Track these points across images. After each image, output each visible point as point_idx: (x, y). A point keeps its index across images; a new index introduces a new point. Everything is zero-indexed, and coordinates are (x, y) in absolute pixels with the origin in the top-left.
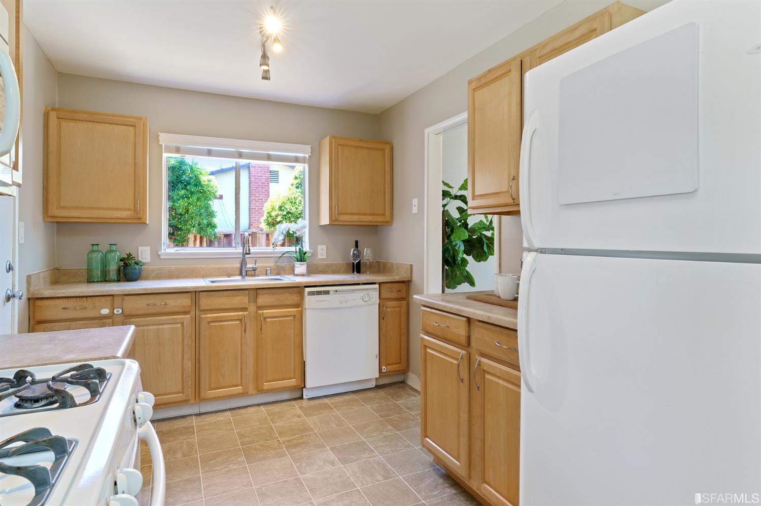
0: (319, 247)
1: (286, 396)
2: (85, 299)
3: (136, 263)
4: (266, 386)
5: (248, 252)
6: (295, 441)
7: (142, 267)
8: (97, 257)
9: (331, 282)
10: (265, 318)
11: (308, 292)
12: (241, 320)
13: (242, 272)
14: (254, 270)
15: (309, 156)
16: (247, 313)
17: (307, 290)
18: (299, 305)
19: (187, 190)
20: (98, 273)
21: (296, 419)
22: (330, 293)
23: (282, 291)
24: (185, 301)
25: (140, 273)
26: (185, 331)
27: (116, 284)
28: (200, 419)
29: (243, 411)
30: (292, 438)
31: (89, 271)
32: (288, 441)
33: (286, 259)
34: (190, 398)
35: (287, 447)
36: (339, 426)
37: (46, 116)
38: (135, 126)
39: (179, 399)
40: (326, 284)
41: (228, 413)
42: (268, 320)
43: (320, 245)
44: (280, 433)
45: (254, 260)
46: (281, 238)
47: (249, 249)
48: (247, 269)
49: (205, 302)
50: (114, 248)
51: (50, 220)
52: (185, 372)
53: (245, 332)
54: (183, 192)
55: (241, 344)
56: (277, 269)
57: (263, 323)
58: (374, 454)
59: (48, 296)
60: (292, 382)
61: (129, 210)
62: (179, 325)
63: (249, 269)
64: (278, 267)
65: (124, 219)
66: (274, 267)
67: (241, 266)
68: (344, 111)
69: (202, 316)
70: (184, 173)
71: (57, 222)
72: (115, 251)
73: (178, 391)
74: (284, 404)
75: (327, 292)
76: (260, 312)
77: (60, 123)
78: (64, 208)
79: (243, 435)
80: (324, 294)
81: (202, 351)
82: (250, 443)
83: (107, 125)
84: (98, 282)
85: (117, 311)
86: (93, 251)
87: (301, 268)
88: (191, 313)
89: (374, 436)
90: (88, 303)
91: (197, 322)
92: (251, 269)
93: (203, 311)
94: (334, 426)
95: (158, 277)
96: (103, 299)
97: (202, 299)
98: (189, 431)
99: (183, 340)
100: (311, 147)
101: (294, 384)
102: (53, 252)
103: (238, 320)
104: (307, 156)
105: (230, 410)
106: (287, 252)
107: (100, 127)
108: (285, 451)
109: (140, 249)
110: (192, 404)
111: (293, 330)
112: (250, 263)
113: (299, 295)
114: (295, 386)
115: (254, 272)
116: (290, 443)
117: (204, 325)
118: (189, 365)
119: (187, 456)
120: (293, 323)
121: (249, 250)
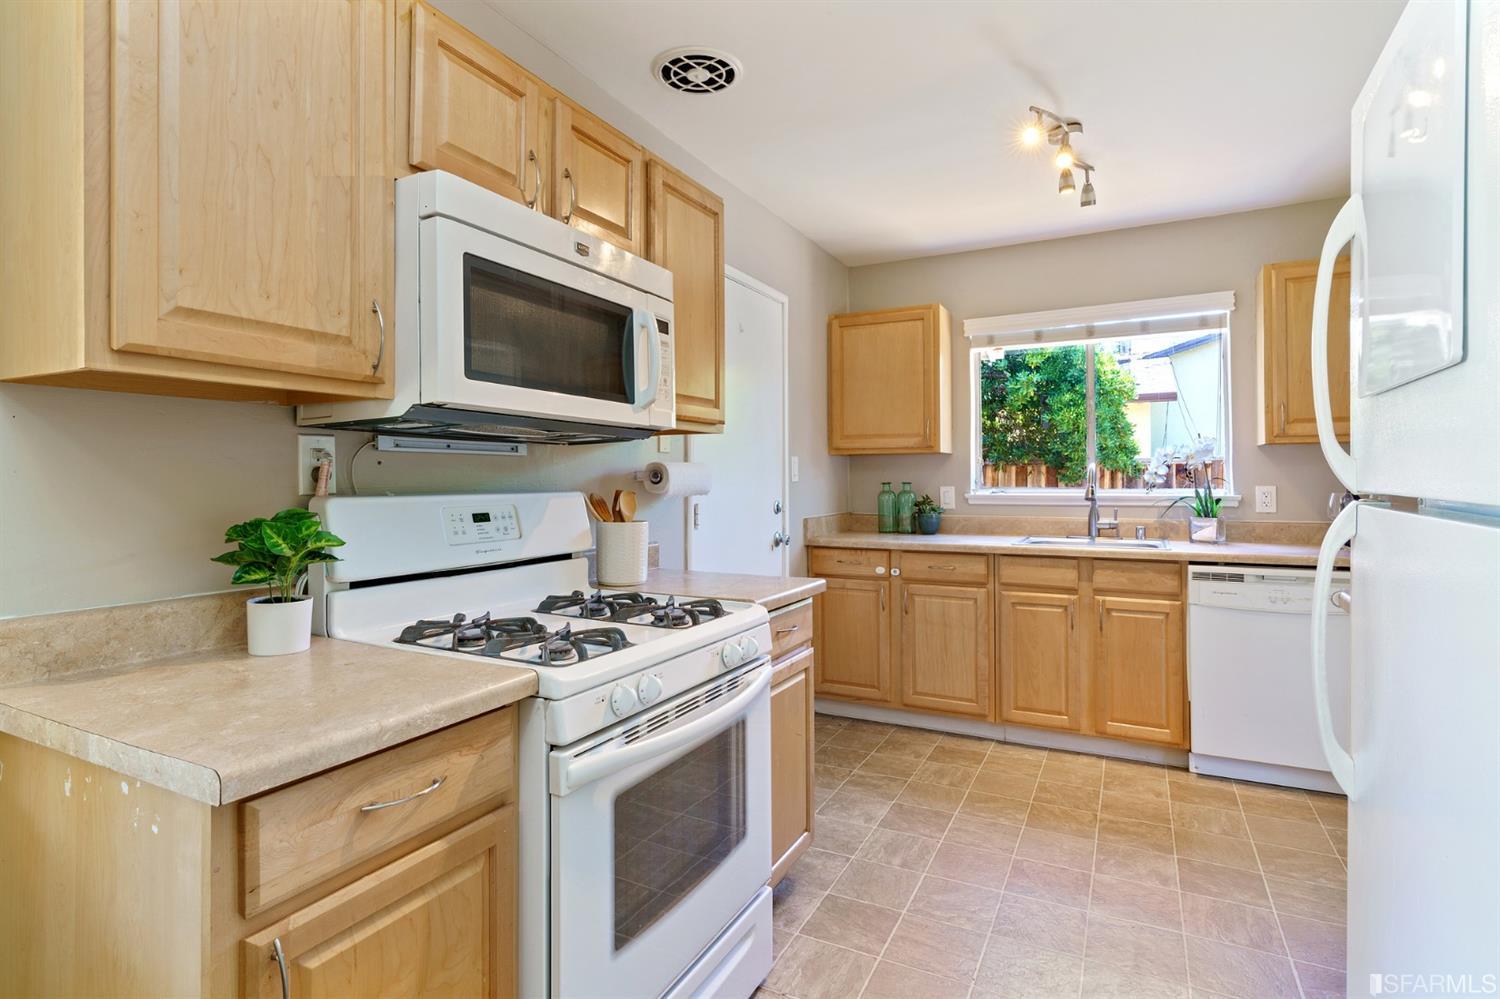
0: (1259, 490)
1: (1155, 756)
2: (859, 552)
3: (933, 510)
4: (1113, 726)
5: (1090, 496)
6: (1123, 826)
7: (942, 515)
8: (888, 499)
9: (1249, 558)
10: (1109, 611)
11: (1194, 573)
12: (1066, 608)
13: (1092, 531)
14: (1114, 527)
15: (1232, 312)
16: (1076, 597)
17: (1192, 569)
18: (1179, 594)
19: (1076, 391)
20: (889, 521)
21: (1151, 797)
22: (1245, 579)
23: (1140, 566)
24: (979, 568)
25: (938, 524)
26: (979, 612)
27: (910, 536)
28: (1000, 748)
29: (1068, 757)
30: (1120, 819)
31: (881, 517)
32: (1111, 822)
33: (1181, 511)
34: (987, 713)
35: (1103, 829)
36: (1227, 834)
37: (829, 326)
38: (923, 319)
39: (968, 710)
40: (1237, 561)
41: (1045, 754)
42: (1114, 614)
43: (1260, 485)
44: (1105, 807)
45: (1112, 510)
46: (1163, 471)
47: (1093, 491)
48: (1098, 526)
49: (1010, 572)
50: (907, 488)
51: (833, 453)
52: (979, 673)
53: (1072, 628)
54: (1067, 397)
55: (1067, 647)
56: (1161, 529)
57: (1104, 620)
58: (1262, 902)
59: (823, 544)
60: (1164, 734)
61: (917, 435)
62: (971, 603)
63: (1102, 526)
64: (1165, 524)
65: (912, 448)
66: (1157, 525)
67: (1090, 519)
68: (1289, 206)
69: (1003, 593)
70: (1071, 365)
71: (850, 455)
72: (909, 492)
73: (970, 697)
74: (1147, 769)
75: (1240, 578)
76: (1100, 598)
77: (842, 332)
78: (848, 437)
79: (1046, 788)
80: (1230, 580)
81: (1003, 646)
82: (1049, 802)
83: (891, 324)
84: (890, 532)
85: (895, 572)
86: (884, 492)
87: (1208, 529)
88: (988, 586)
89: (1292, 877)
90: (862, 557)
91: (994, 601)
92: (1108, 527)
93: (1004, 584)
94: (1216, 830)
95: (965, 531)
96: (878, 554)
97: (1003, 567)
98: (977, 758)
99: (977, 625)
100: (1235, 295)
101: (1168, 739)
102: (844, 493)
103: (1060, 606)
104: (1228, 312)
105: (1051, 750)
106: (1182, 499)
107: (883, 328)
108: (1094, 832)
109: (943, 489)
110: (991, 723)
111: (1164, 641)
112: (1106, 517)
113: (1176, 577)
114: (1169, 743)
115: (1114, 531)
116: (1114, 826)
117: (1006, 607)
118: (984, 662)
119: (954, 786)
120: (1163, 626)
121: (1093, 493)
